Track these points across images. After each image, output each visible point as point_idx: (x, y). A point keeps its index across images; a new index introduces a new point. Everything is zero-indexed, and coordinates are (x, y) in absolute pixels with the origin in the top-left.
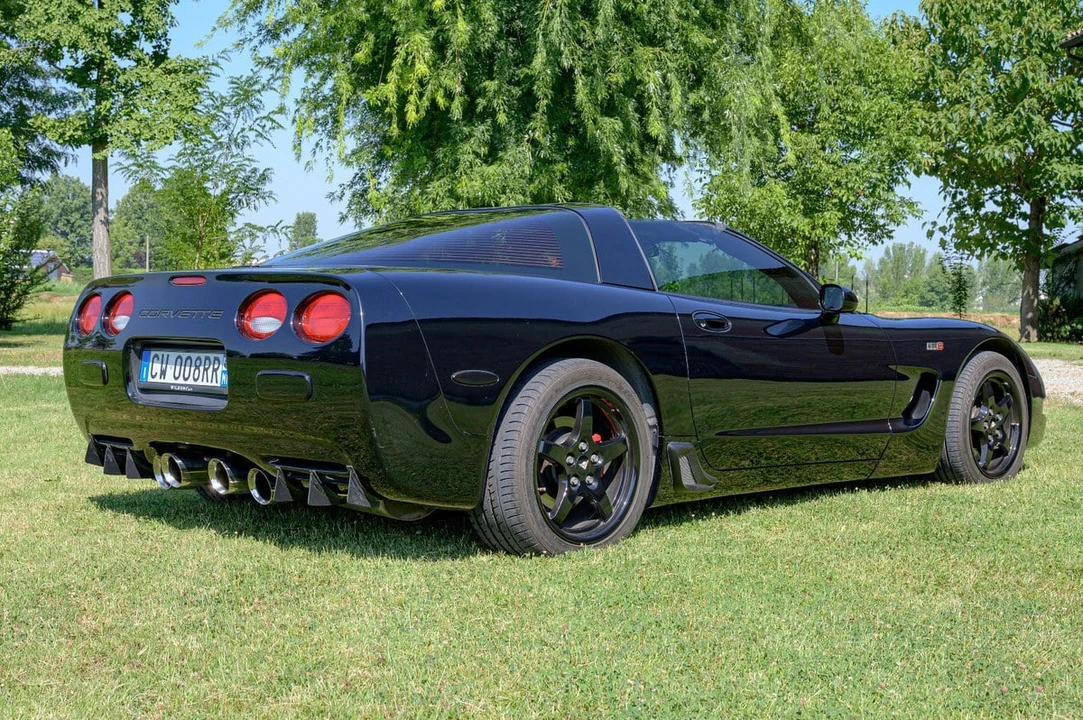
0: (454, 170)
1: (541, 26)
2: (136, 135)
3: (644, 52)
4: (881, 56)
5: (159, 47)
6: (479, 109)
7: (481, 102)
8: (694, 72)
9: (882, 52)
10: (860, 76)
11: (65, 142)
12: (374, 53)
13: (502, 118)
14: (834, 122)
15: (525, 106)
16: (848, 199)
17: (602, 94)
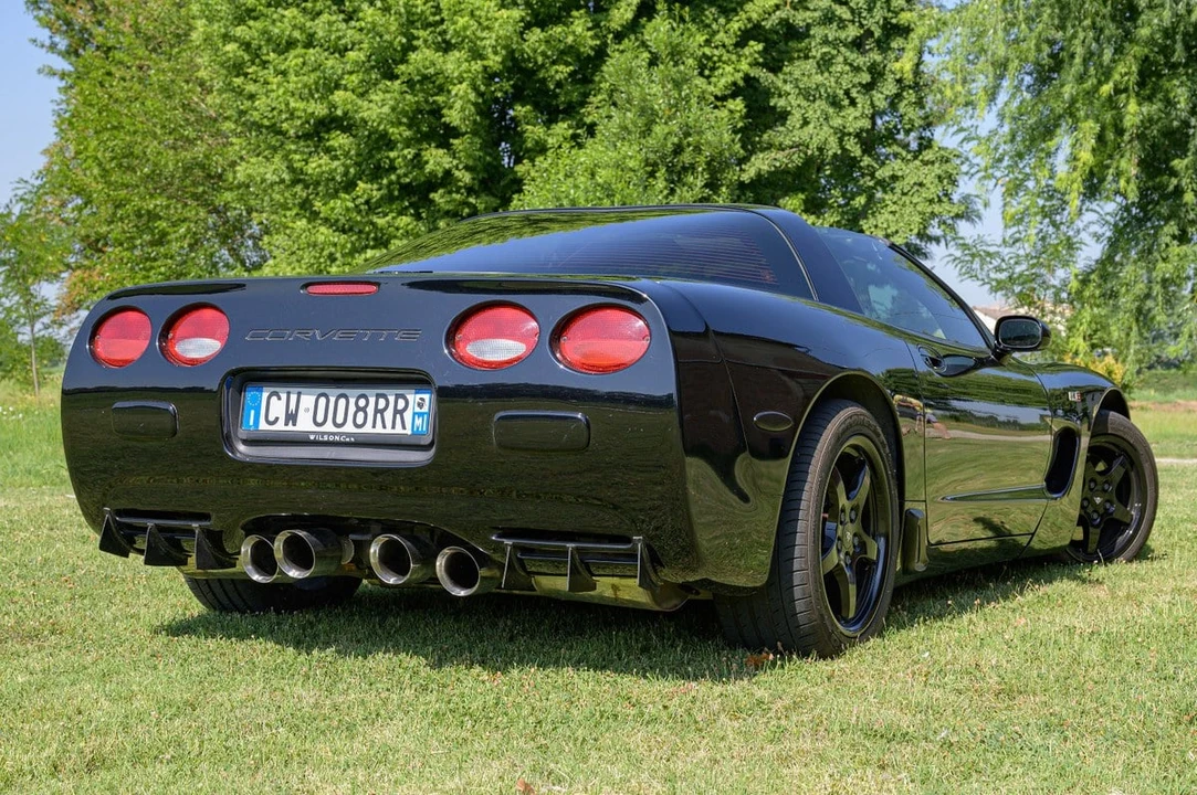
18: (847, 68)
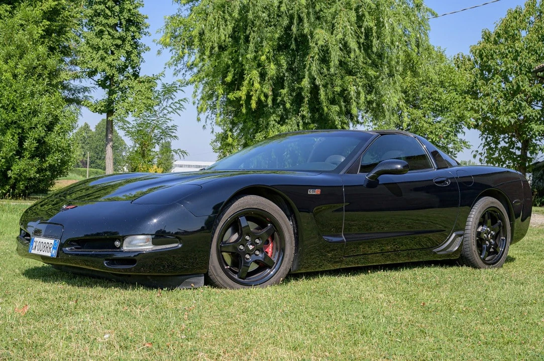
0: (267, 128)
1: (307, 68)
2: (127, 109)
3: (349, 78)
4: (452, 74)
5: (136, 71)
6: (278, 101)
7: (279, 99)
8: (369, 86)
9: (452, 72)
10: (442, 84)
11: (96, 112)
12: (233, 77)
13: (288, 105)
14: (430, 104)
15: (298, 100)
16: (436, 140)
17: (331, 96)
18: (110, 37)
